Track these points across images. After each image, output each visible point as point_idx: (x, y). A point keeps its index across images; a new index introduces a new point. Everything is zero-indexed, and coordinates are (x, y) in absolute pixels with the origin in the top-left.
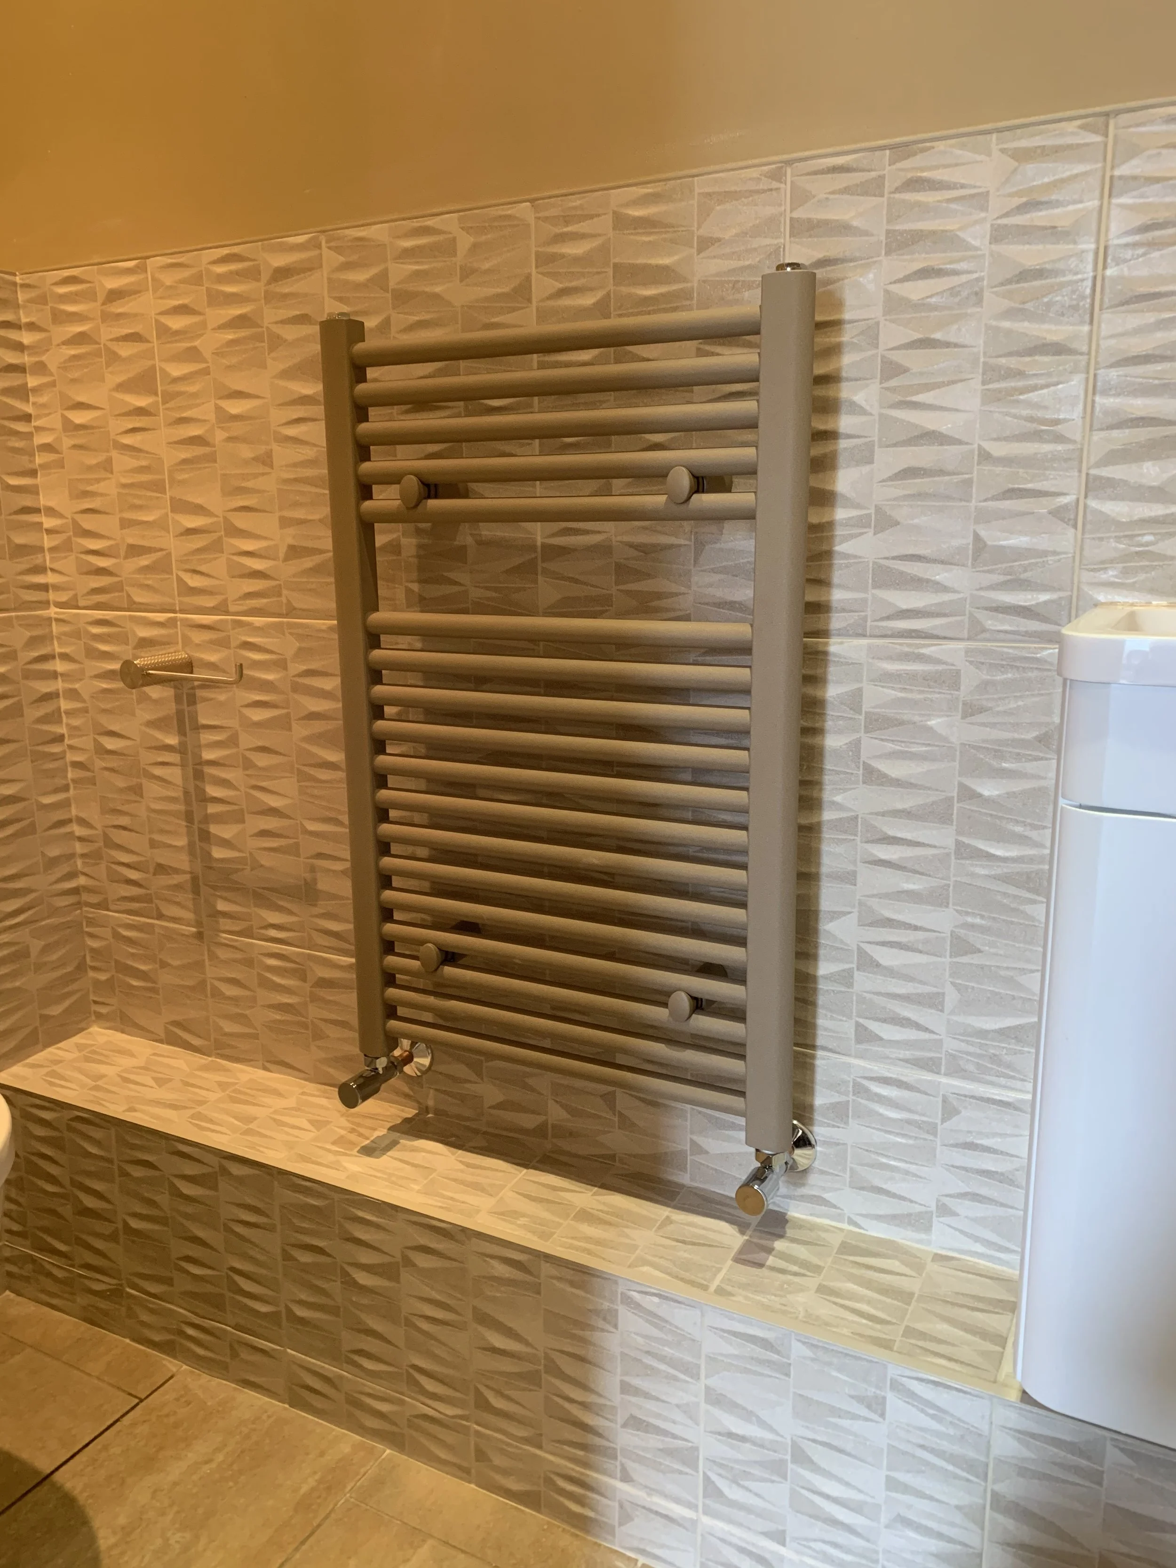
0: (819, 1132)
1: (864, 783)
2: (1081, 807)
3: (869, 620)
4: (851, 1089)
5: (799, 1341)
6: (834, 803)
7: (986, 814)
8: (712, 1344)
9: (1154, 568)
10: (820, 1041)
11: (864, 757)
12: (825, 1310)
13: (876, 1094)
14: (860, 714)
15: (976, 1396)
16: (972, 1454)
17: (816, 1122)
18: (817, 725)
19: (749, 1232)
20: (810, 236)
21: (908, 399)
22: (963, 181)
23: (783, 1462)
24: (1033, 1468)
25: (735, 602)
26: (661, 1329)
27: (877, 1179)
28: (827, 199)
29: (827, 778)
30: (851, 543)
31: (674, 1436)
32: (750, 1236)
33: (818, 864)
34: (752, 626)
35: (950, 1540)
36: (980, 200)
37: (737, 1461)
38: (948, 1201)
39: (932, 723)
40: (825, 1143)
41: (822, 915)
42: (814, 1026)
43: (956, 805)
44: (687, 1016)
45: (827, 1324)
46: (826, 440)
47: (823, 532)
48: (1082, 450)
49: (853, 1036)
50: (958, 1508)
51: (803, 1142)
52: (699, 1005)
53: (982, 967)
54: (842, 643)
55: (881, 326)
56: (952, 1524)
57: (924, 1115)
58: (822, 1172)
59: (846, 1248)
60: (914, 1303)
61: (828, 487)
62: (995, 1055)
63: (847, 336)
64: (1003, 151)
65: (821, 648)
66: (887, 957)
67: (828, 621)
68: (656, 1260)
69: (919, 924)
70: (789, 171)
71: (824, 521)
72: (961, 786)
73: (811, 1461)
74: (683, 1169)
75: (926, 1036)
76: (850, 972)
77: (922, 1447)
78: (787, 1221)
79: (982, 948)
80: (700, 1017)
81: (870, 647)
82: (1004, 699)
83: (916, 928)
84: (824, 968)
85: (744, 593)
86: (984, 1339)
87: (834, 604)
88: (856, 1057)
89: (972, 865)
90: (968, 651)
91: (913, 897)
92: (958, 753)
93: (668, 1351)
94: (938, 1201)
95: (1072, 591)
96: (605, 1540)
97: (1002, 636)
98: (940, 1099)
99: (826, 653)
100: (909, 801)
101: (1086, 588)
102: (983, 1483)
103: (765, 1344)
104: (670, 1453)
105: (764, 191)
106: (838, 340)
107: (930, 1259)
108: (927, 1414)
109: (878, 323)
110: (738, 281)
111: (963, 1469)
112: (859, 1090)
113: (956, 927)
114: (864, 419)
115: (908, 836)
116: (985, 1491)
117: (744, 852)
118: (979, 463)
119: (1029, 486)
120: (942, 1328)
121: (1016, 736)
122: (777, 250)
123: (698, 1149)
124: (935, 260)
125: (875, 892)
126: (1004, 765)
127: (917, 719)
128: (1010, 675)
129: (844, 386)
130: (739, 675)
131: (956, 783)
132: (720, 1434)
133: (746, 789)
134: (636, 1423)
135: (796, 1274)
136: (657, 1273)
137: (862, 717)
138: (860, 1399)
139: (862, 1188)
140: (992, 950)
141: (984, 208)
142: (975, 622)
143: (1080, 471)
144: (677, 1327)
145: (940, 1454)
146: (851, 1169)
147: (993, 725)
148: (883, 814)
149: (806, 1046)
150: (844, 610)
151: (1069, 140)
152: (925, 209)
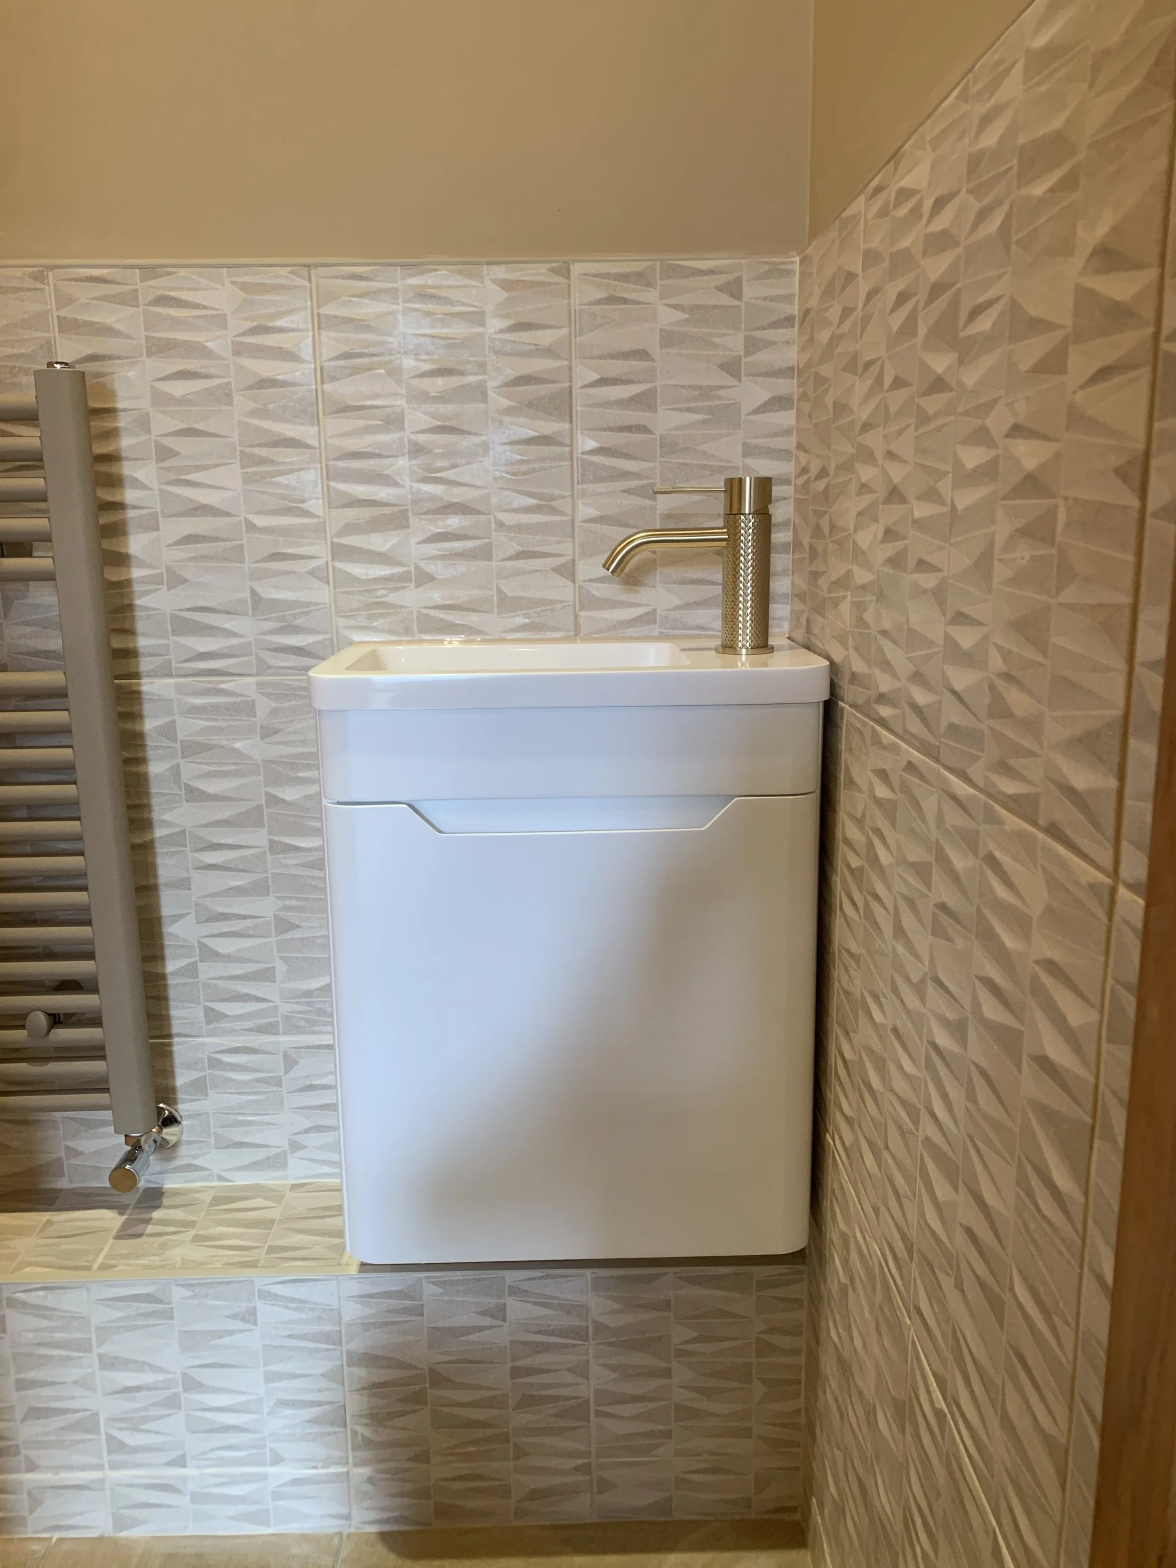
0: (184, 1108)
1: (187, 801)
2: (339, 803)
3: (173, 663)
4: (206, 1065)
5: (178, 1285)
6: (162, 821)
7: (290, 815)
8: (100, 1316)
9: (389, 614)
10: (175, 1030)
11: (184, 779)
12: (199, 1253)
13: (229, 1064)
14: (175, 741)
15: (325, 1280)
16: (329, 1328)
17: (179, 1100)
18: (140, 755)
19: (129, 1212)
20: (78, 334)
21: (182, 477)
22: (204, 303)
23: (176, 1396)
24: (373, 1321)
25: (50, 651)
26: (49, 1318)
27: (237, 1135)
28: (89, 303)
29: (154, 801)
30: (149, 597)
31: (75, 1411)
32: (130, 1215)
33: (156, 876)
34: (64, 673)
35: (320, 1404)
36: (220, 321)
37: (134, 1411)
38: (298, 1138)
39: (238, 745)
40: (190, 1117)
41: (164, 920)
42: (168, 1018)
43: (265, 811)
44: (45, 1030)
45: (202, 1264)
46: (115, 509)
47: (122, 588)
48: (325, 523)
49: (203, 1019)
50: (323, 1375)
51: (170, 1121)
52: (56, 1020)
53: (303, 939)
54: (152, 683)
55: (151, 415)
56: (320, 1390)
57: (269, 1072)
58: (190, 1143)
59: (217, 1201)
60: (275, 1226)
61: (123, 550)
62: (320, 1009)
63: (123, 422)
64: (233, 283)
65: (135, 688)
66: (224, 946)
67: (137, 664)
68: (39, 1259)
69: (247, 914)
70: (50, 275)
71: (122, 579)
72: (268, 794)
73: (201, 1385)
74: (61, 1174)
75: (264, 1005)
76: (194, 965)
77: (290, 1336)
78: (163, 1193)
79: (300, 924)
80: (58, 1030)
81: (176, 685)
82: (292, 722)
83: (245, 917)
84: (171, 966)
85: (55, 643)
86: (332, 1237)
87: (141, 650)
88: (208, 1036)
89: (284, 858)
90: (258, 684)
91: (239, 891)
92: (261, 768)
93: (59, 1336)
94: (290, 1140)
95: (332, 633)
96: (19, 1532)
97: (284, 671)
98: (281, 1055)
99: (139, 692)
100: (227, 812)
101: (342, 631)
102: (339, 1348)
103: (149, 1298)
104: (72, 1427)
105: (29, 290)
106: (114, 425)
107: (288, 1189)
108: (290, 1309)
109: (148, 414)
110: (15, 367)
111: (322, 1343)
112: (214, 1063)
113: (277, 911)
114: (147, 493)
115: (229, 841)
116: (342, 1352)
117: (83, 875)
118: (247, 532)
119: (289, 551)
120: (297, 1239)
121: (305, 750)
122: (48, 345)
123: (73, 1152)
124: (190, 365)
125: (208, 893)
126: (300, 774)
127: (225, 743)
128: (293, 703)
129: (125, 464)
130: (59, 717)
131: (263, 793)
132: (116, 1392)
133: (78, 819)
134: (36, 1413)
135: (173, 1233)
136: (40, 1269)
137: (178, 745)
138: (234, 1317)
139: (227, 1147)
140: (309, 924)
141: (224, 327)
142: (261, 662)
143: (326, 540)
144: (65, 1311)
145: (304, 1337)
146: (215, 1133)
147: (286, 743)
148: (206, 826)
149: (162, 1037)
150: (150, 655)
151: (284, 282)
152: (176, 323)
